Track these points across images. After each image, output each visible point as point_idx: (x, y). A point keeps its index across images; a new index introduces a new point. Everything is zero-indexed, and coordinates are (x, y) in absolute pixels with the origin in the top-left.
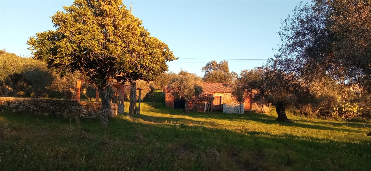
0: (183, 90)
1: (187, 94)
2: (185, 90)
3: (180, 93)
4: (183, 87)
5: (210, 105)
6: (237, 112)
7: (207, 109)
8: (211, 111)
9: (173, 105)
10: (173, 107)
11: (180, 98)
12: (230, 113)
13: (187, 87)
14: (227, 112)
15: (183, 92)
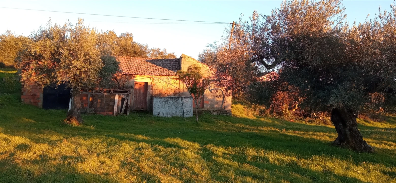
0: (67, 62)
1: (81, 72)
2: (75, 62)
3: (59, 70)
4: (66, 53)
5: (126, 101)
6: (181, 114)
7: (120, 109)
8: (128, 113)
9: (41, 100)
10: (40, 104)
11: (58, 84)
12: (167, 116)
13: (81, 55)
14: (161, 115)
15: (68, 67)
